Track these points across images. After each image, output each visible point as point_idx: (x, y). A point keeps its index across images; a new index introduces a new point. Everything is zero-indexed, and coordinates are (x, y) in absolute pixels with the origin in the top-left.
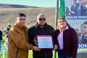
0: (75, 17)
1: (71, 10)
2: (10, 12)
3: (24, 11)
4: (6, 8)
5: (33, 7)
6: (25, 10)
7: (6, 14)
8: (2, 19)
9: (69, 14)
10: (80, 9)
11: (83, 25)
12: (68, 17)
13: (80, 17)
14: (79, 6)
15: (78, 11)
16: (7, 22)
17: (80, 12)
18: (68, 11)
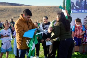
0: (79, 11)
1: (76, 5)
2: (8, 9)
3: (19, 9)
4: (5, 5)
5: (26, 5)
6: (20, 7)
7: (5, 10)
8: (2, 14)
9: (75, 8)
10: (83, 4)
11: (86, 18)
12: (74, 11)
13: (84, 11)
14: (83, 1)
15: (82, 6)
16: (5, 17)
17: (84, 7)
18: (73, 6)
